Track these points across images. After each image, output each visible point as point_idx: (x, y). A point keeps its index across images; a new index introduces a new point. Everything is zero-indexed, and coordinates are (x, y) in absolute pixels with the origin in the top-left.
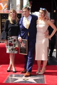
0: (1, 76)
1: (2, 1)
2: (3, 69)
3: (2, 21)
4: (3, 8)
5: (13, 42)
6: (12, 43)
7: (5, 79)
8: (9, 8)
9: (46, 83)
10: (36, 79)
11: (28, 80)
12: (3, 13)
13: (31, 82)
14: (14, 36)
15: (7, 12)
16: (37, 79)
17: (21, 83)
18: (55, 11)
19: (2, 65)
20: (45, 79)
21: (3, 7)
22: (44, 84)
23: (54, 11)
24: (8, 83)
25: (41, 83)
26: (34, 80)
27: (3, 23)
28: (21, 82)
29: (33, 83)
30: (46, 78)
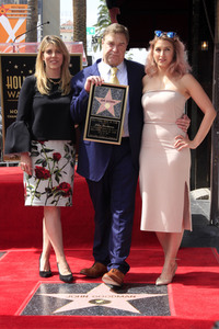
0: (8, 291)
1: (7, 10)
2: (14, 264)
3: (8, 85)
4: (12, 36)
5: (51, 163)
6: (46, 168)
7: (21, 302)
8: (31, 35)
9: (174, 314)
10: (137, 301)
11: (108, 302)
12: (11, 52)
13: (120, 312)
14: (55, 142)
15: (28, 48)
16: (142, 300)
17: (81, 315)
18: (205, 45)
19: (9, 251)
20: (171, 300)
21: (12, 33)
22: (168, 317)
23: (200, 44)
24: (34, 314)
25: (156, 315)
26: (131, 302)
27: (13, 90)
28: (80, 310)
29: (128, 316)
30: (175, 295)
